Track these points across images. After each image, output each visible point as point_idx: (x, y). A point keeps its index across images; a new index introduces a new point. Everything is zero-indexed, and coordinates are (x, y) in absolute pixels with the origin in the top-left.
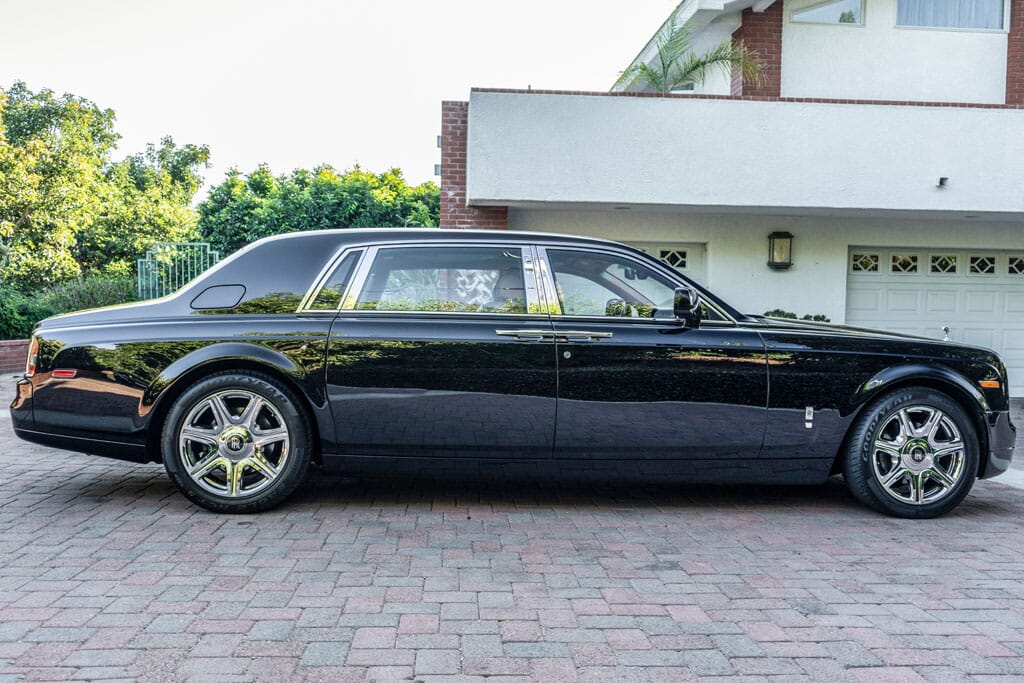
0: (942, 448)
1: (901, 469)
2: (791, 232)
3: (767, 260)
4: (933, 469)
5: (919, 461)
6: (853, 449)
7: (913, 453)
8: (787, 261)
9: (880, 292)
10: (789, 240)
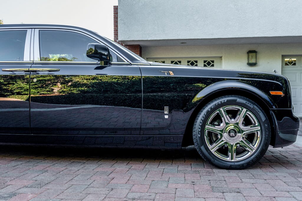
0: (248, 129)
1: (222, 141)
2: (256, 50)
3: (247, 62)
4: (242, 141)
5: (233, 137)
6: (194, 130)
7: (229, 132)
8: (255, 62)
9: (297, 74)
10: (255, 53)
